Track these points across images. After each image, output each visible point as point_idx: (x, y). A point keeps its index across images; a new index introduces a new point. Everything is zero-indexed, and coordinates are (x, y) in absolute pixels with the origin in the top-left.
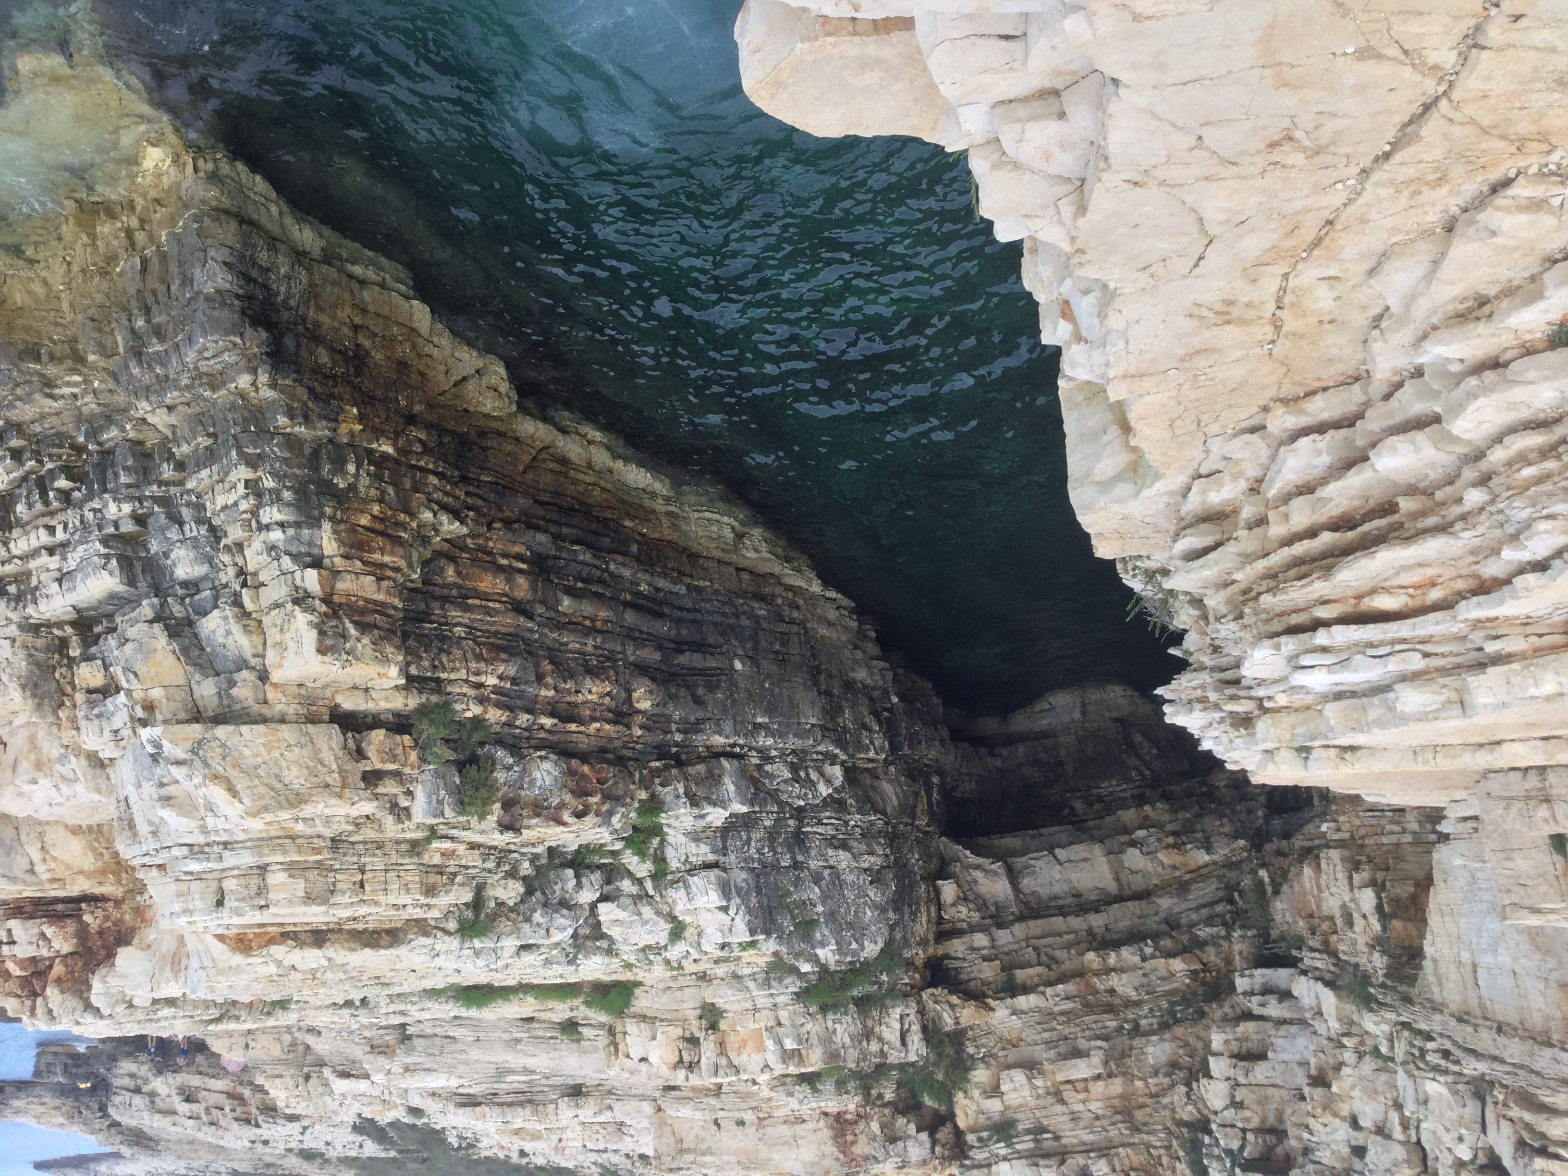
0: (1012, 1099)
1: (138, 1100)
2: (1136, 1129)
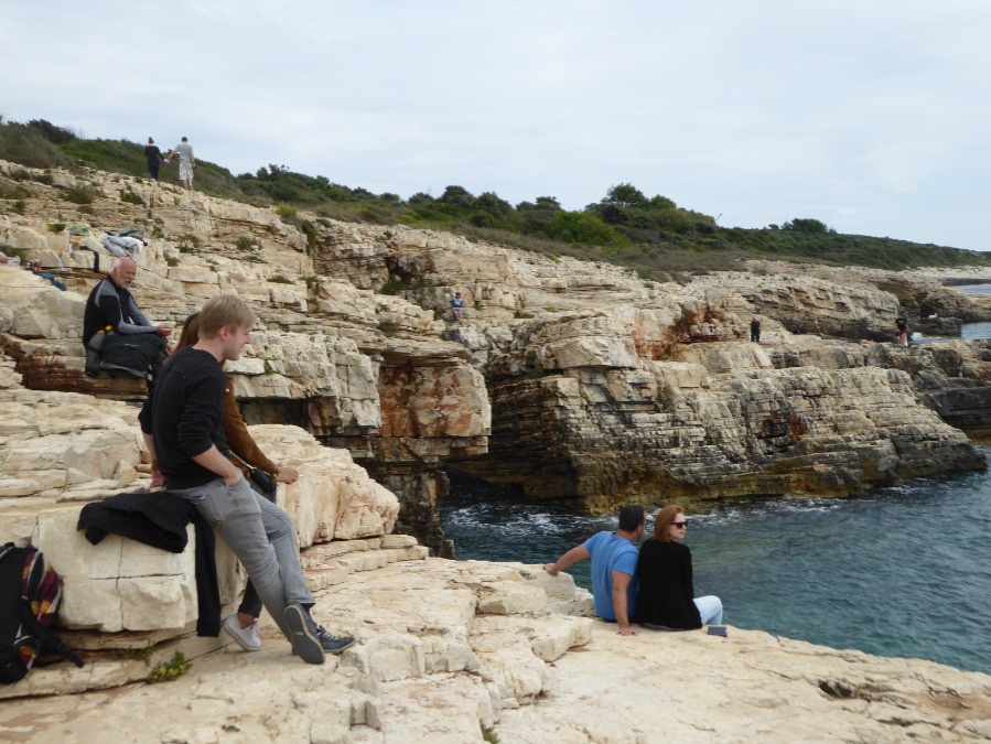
0: (367, 277)
1: (878, 305)
2: (324, 266)
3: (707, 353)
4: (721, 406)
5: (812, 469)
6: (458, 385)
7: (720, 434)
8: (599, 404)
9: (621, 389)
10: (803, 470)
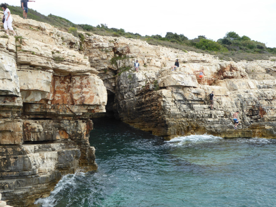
3: (229, 83)
4: (232, 103)
5: (264, 128)
6: (89, 84)
7: (230, 114)
8: (179, 100)
9: (189, 95)
10: (261, 128)
